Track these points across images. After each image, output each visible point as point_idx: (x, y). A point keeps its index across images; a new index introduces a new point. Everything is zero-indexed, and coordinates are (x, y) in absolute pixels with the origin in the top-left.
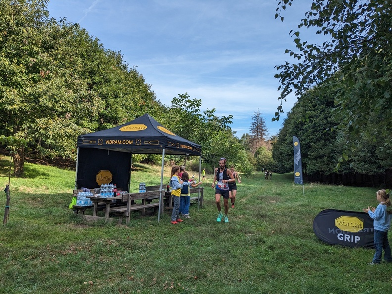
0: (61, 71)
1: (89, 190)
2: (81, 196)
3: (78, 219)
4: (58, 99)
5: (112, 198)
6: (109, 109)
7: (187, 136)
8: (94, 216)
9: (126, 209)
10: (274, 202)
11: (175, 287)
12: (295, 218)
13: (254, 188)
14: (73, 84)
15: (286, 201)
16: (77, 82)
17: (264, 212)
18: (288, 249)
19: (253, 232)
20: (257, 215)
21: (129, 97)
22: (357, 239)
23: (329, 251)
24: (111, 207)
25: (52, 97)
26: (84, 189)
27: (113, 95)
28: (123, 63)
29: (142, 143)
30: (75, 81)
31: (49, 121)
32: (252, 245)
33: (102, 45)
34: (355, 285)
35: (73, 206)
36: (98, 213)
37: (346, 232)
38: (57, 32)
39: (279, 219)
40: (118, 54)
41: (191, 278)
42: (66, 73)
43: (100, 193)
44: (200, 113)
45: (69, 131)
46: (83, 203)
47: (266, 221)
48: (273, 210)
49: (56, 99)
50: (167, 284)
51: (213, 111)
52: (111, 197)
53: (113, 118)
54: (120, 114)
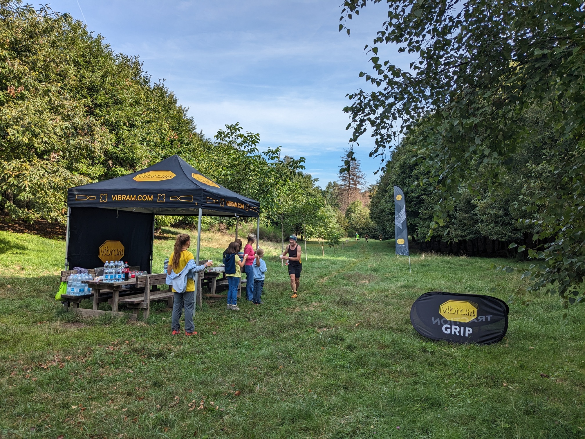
0: (41, 87)
1: (86, 270)
2: (74, 280)
3: (69, 315)
4: (37, 130)
5: (121, 282)
6: (121, 146)
7: (239, 188)
8: (95, 309)
9: (143, 298)
10: (367, 282)
11: (205, 408)
12: (391, 305)
13: (342, 261)
14: (63, 107)
15: (383, 281)
16: (68, 104)
17: (348, 297)
18: (373, 348)
19: (329, 327)
20: (338, 302)
21: (153, 126)
22: (469, 331)
23: (428, 350)
24: (120, 296)
25: (28, 128)
26: (79, 269)
27: (127, 124)
28: (143, 75)
29: (168, 200)
30: (65, 102)
31: (24, 164)
32: (325, 344)
33: (108, 46)
34: (455, 394)
35: (62, 296)
36: (102, 304)
37: (455, 323)
38: (35, 26)
39: (368, 307)
40: (134, 60)
41: (230, 394)
42: (49, 91)
43: (103, 275)
44: (257, 153)
45: (56, 179)
46: (76, 290)
47: (351, 310)
48: (363, 294)
49: (33, 131)
50: (195, 403)
51: (277, 151)
52: (119, 281)
53: (127, 159)
54: (139, 153)
